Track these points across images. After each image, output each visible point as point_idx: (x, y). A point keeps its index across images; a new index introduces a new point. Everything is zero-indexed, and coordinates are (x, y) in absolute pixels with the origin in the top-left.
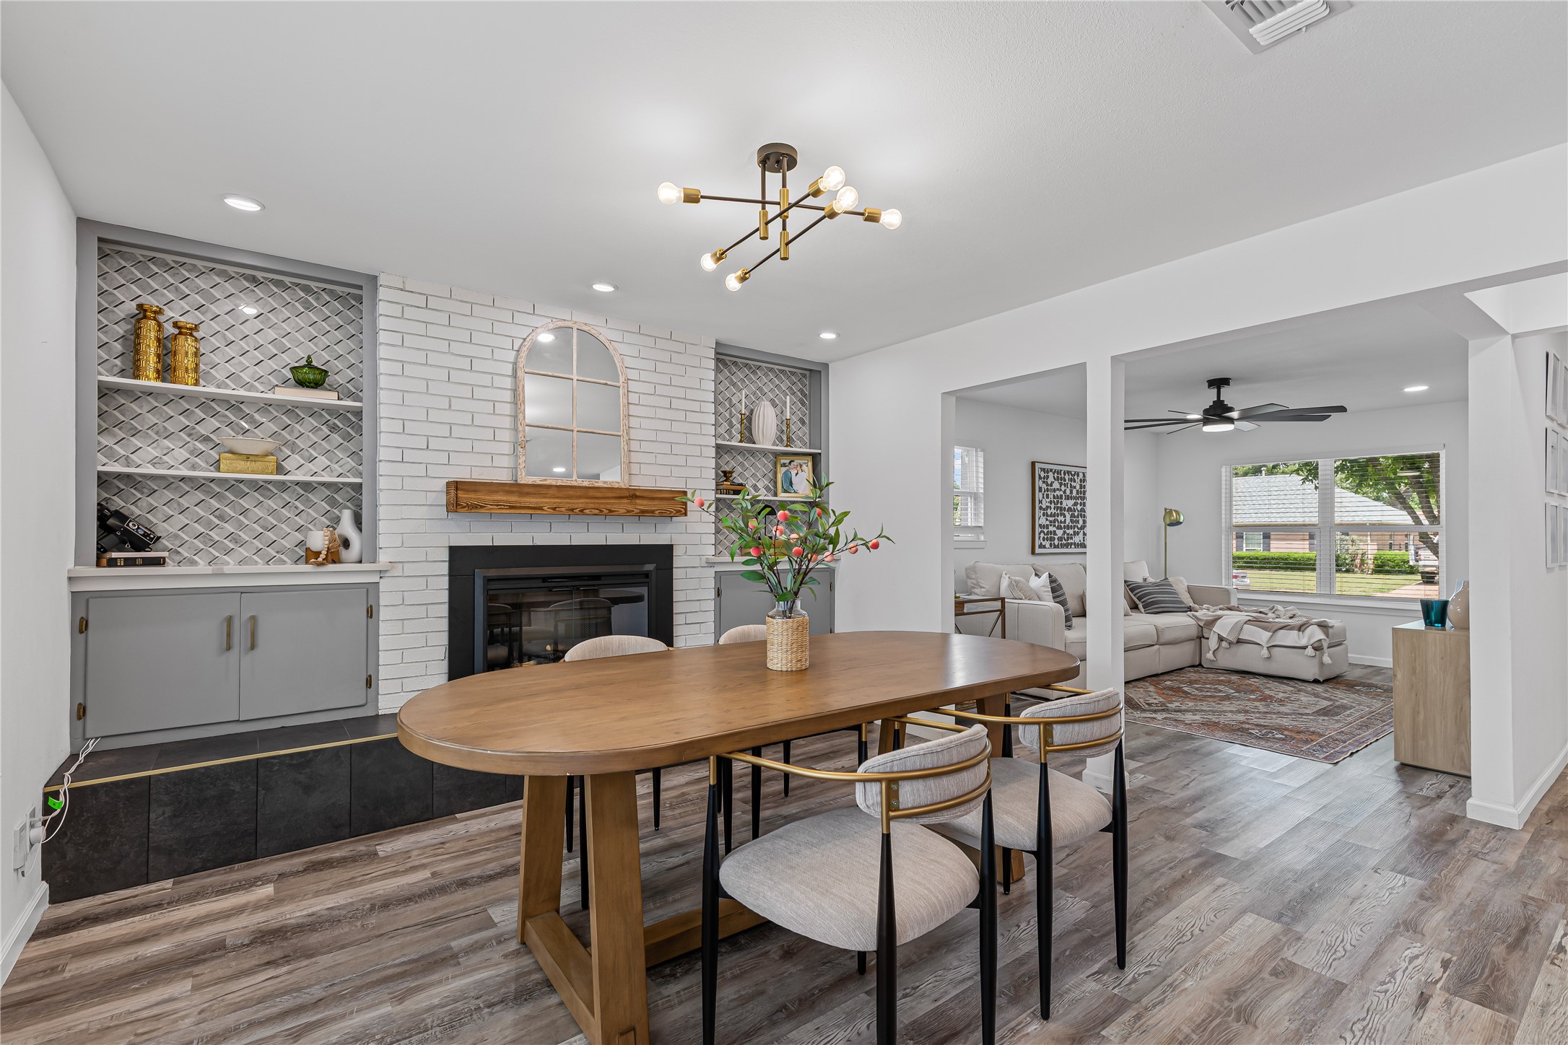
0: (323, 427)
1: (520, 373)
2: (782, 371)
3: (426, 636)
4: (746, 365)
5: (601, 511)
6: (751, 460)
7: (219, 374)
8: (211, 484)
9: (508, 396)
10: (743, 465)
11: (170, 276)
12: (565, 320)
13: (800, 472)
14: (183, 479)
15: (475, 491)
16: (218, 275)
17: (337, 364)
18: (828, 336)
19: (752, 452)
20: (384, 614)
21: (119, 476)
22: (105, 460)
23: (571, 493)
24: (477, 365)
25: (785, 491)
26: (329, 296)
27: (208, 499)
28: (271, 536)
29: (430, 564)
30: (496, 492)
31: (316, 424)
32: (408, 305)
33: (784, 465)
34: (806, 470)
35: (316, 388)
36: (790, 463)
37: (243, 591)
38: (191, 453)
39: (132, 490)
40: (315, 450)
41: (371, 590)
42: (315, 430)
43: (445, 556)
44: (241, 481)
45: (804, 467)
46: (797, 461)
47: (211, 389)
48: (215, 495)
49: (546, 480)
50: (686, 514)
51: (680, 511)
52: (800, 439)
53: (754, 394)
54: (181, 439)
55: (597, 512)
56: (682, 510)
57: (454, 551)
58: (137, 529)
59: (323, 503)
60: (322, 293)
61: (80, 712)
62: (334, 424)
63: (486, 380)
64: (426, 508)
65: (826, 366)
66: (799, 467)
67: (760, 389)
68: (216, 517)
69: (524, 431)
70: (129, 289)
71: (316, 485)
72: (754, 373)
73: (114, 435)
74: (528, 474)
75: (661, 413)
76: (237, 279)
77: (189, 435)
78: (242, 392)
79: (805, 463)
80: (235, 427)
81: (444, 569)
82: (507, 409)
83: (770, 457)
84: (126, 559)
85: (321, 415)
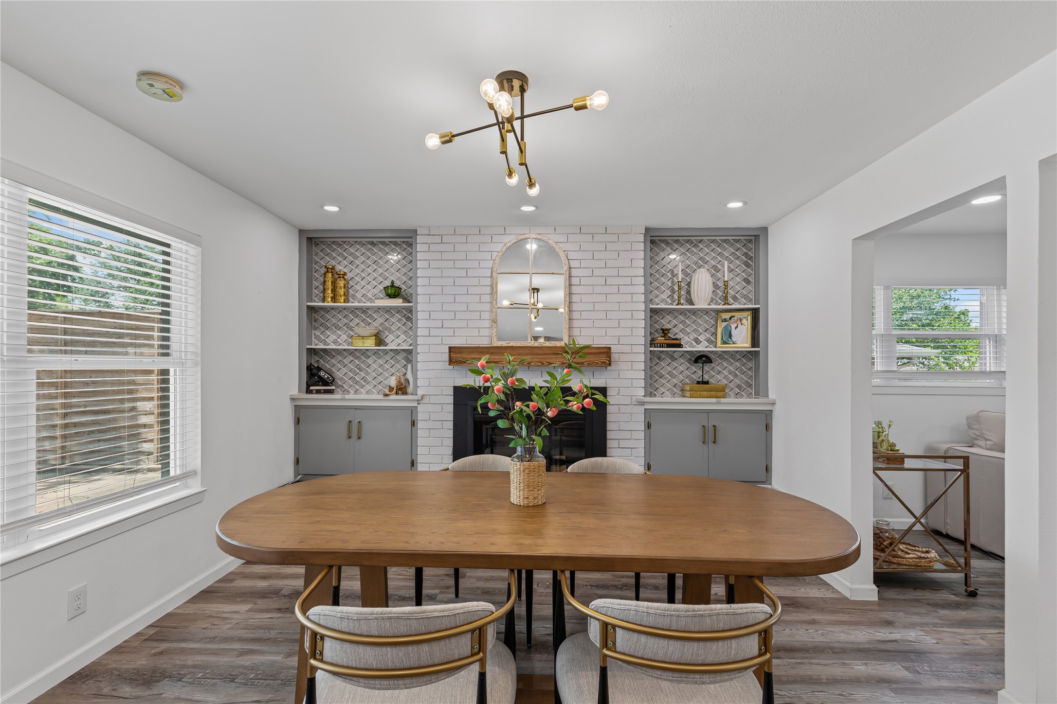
0: (403, 318)
1: (494, 275)
2: (725, 241)
3: (442, 440)
4: (688, 241)
5: (543, 364)
6: (692, 318)
7: (359, 295)
8: (355, 352)
9: (488, 290)
10: (685, 323)
11: (340, 249)
12: (524, 234)
13: (740, 325)
14: (345, 350)
15: (461, 353)
16: (358, 244)
17: (410, 282)
18: (735, 205)
19: (694, 312)
20: (420, 425)
21: (322, 350)
22: (317, 342)
23: (522, 351)
24: (470, 273)
25: (724, 343)
26: (406, 245)
27: (354, 360)
28: (380, 379)
29: (444, 397)
30: (473, 353)
31: (400, 317)
32: (432, 243)
33: (725, 320)
34: (746, 324)
35: (396, 298)
36: (730, 318)
37: (356, 408)
38: (348, 337)
39: (326, 356)
40: (399, 331)
41: (413, 411)
42: (399, 320)
43: (451, 392)
44: (368, 350)
45: (744, 321)
46: (738, 315)
47: (356, 304)
48: (357, 358)
49: (509, 343)
50: (610, 365)
51: (605, 362)
52: (745, 297)
53: (696, 263)
54: (344, 330)
55: (540, 364)
56: (607, 361)
57: (456, 389)
58: (324, 375)
59: (403, 360)
60: (403, 244)
61: (297, 462)
62: (408, 316)
63: (475, 281)
64: (442, 362)
65: (765, 230)
66: (739, 322)
67: (701, 258)
68: (357, 368)
69: (496, 312)
70: (326, 258)
71: (400, 351)
72: (696, 246)
73: (320, 330)
74: (499, 340)
75: (597, 290)
76: (366, 245)
77: (347, 328)
78: (368, 304)
79: (745, 318)
80: (366, 322)
81: (451, 400)
82: (487, 298)
83: (712, 315)
84: (316, 390)
85: (402, 312)
